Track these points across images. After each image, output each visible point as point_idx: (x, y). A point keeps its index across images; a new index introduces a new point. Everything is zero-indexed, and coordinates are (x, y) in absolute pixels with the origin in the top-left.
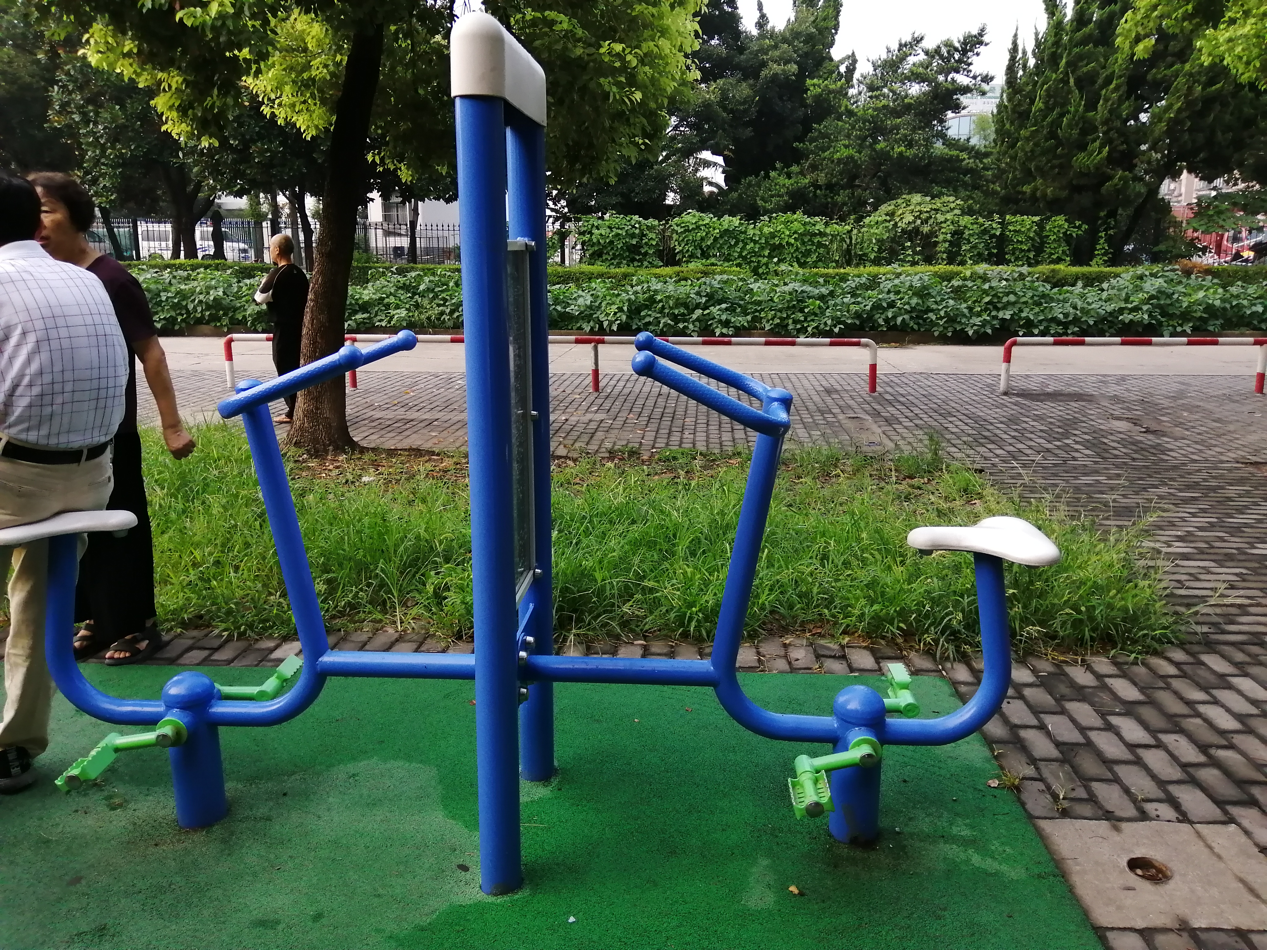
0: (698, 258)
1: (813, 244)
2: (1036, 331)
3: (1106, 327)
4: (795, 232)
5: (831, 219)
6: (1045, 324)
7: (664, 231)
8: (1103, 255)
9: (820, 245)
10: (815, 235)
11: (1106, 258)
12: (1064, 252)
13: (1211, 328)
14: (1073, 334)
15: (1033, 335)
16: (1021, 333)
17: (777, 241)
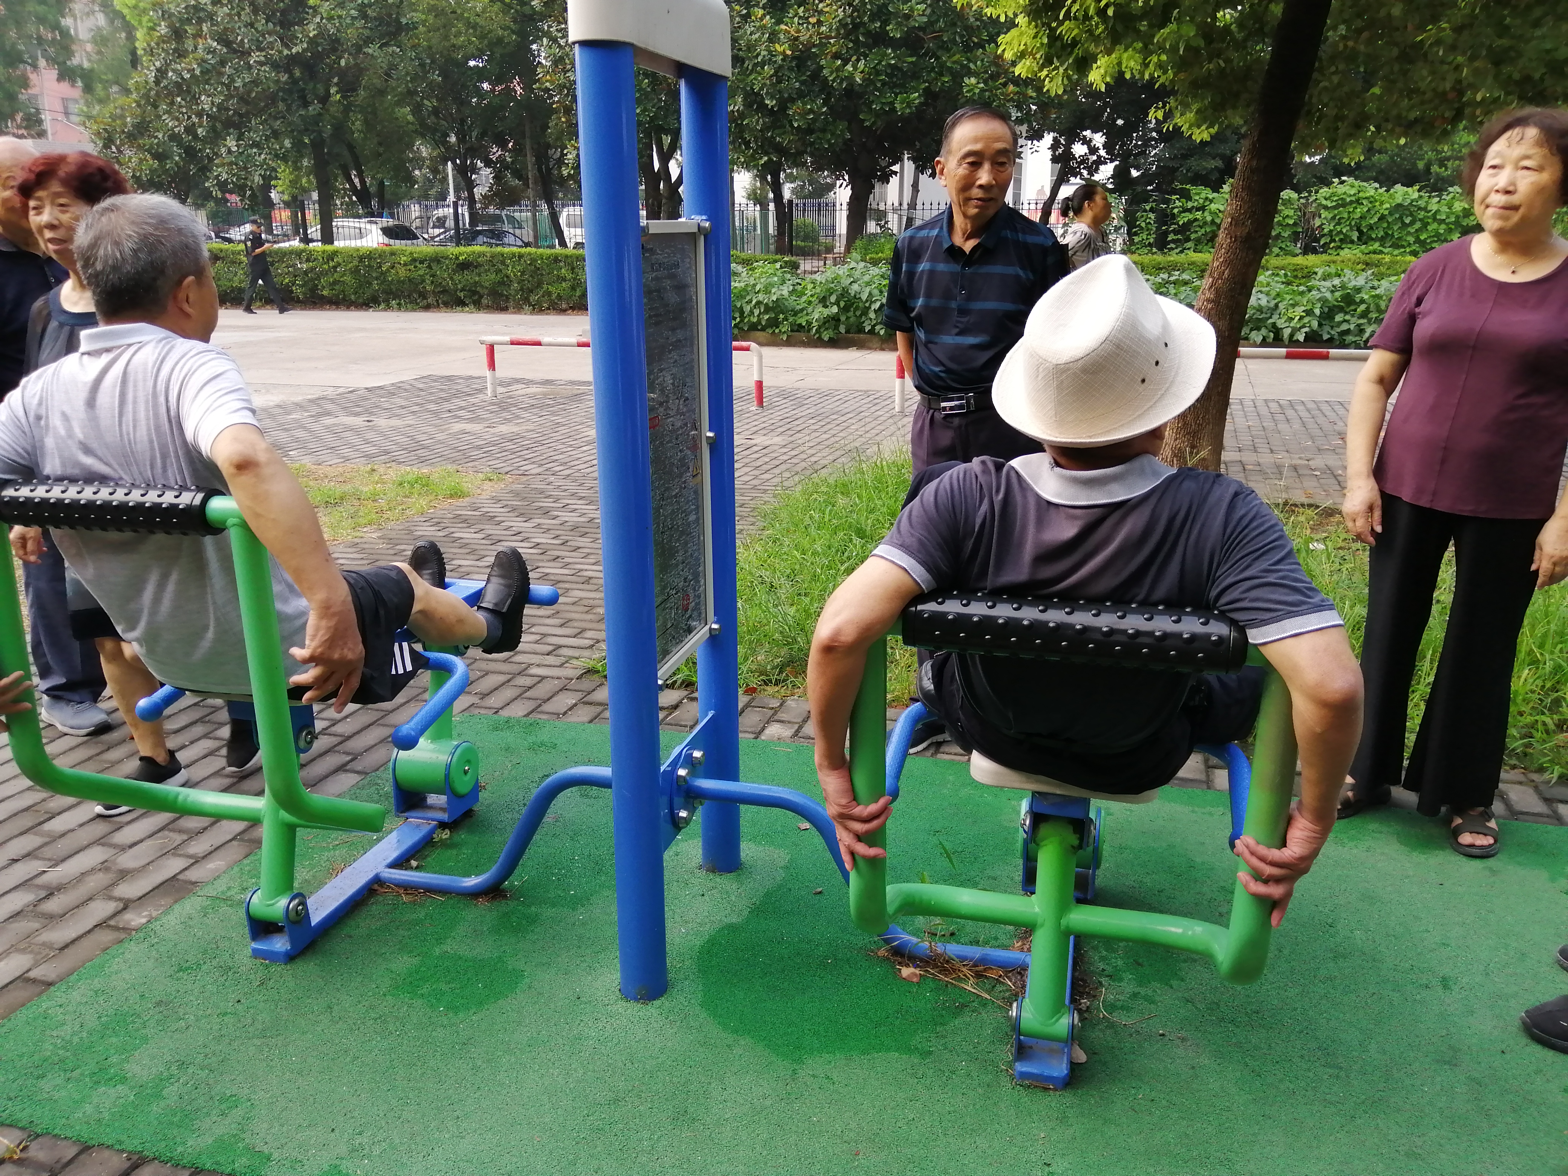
0: (1352, 242)
7: (1306, 205)
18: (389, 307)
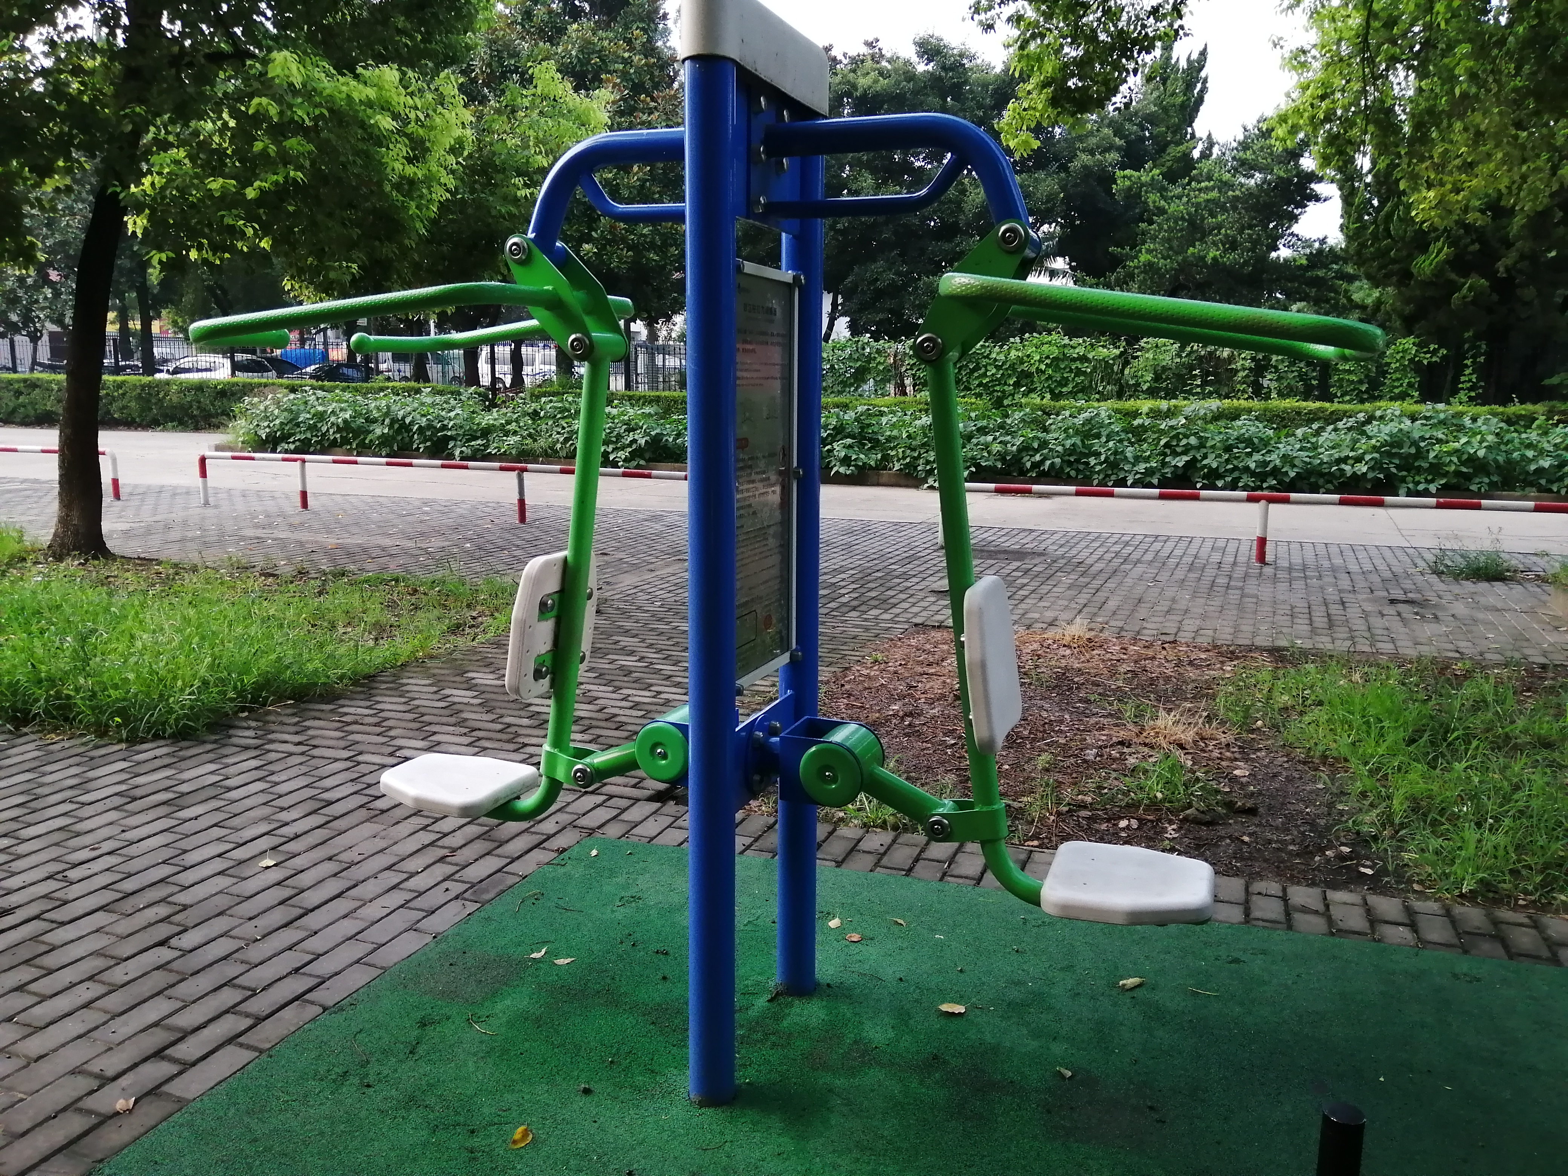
1: (1071, 371)
4: (1048, 357)
5: (1097, 340)
8: (1470, 389)
9: (1079, 372)
10: (1074, 360)
11: (1473, 394)
12: (1410, 385)
13: (1474, 488)
16: (1198, 486)
17: (1025, 367)
18: (165, 429)
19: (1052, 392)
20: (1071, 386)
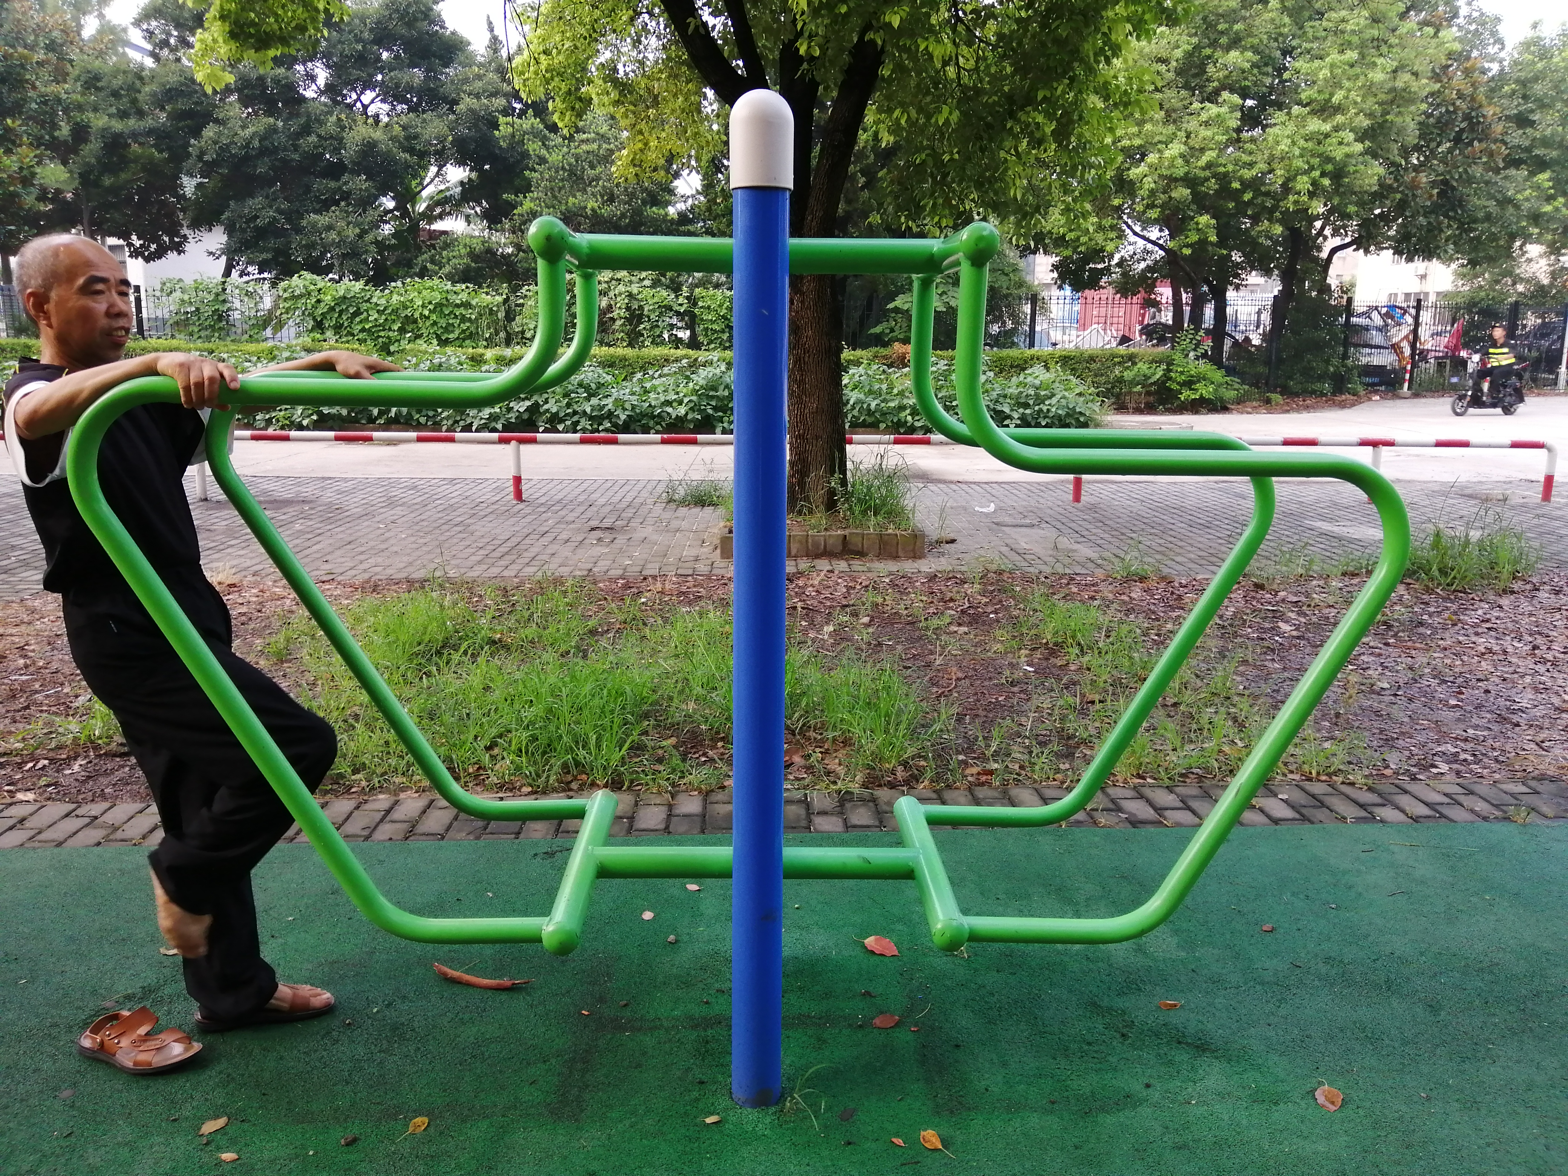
1: (456, 317)
2: (560, 427)
3: (651, 423)
4: (430, 303)
5: (480, 287)
6: (575, 418)
9: (464, 319)
10: (458, 306)
14: (606, 430)
15: (558, 432)
16: (541, 429)
17: (408, 312)
19: (438, 337)
20: (457, 332)
